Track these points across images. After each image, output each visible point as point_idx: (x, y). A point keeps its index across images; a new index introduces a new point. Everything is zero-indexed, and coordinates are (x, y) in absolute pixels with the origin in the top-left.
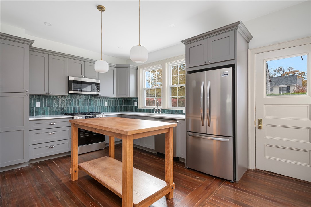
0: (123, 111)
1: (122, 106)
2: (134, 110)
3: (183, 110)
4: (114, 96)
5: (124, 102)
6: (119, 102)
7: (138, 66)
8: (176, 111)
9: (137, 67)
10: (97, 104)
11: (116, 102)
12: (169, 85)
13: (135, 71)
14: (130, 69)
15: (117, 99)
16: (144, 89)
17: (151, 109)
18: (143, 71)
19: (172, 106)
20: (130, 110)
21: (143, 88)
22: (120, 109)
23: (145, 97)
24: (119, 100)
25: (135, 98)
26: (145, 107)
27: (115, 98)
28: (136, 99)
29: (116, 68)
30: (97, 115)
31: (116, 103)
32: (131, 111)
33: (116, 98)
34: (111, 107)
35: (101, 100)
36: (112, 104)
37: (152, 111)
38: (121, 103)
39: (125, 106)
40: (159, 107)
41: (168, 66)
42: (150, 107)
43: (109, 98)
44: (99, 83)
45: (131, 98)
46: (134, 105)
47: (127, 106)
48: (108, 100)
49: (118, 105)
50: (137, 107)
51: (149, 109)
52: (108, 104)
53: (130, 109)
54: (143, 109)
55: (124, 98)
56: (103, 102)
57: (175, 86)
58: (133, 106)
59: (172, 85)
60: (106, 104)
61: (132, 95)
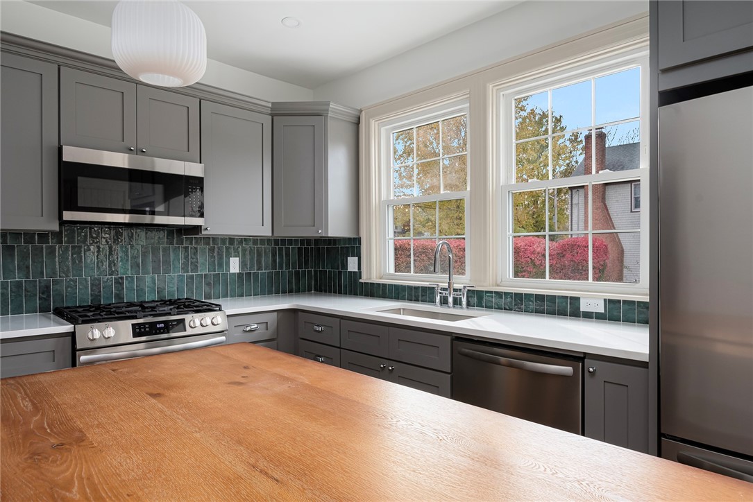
0: (304, 291)
1: (297, 273)
2: (345, 287)
3: (578, 299)
4: (266, 231)
5: (307, 255)
6: (287, 255)
7: (361, 111)
8: (540, 298)
9: (357, 113)
10: (197, 266)
11: (274, 255)
12: (502, 181)
13: (348, 131)
14: (330, 123)
15: (278, 245)
16: (389, 203)
17: (416, 288)
18: (383, 130)
19: (516, 274)
20: (330, 287)
21: (383, 198)
22: (290, 283)
23: (391, 235)
24: (287, 249)
25: (349, 239)
26: (390, 277)
27: (269, 240)
28: (352, 246)
29: (273, 116)
30: (188, 318)
31: (274, 261)
32: (335, 292)
33: (276, 241)
34: (256, 275)
35: (212, 250)
36: (259, 262)
37: (422, 294)
38: (294, 257)
39: (310, 272)
40: (456, 278)
41: (498, 98)
42: (412, 279)
43: (245, 240)
44: (203, 178)
45: (334, 241)
46: (345, 265)
47: (316, 271)
48: (244, 250)
49: (281, 267)
50: (358, 274)
51: (410, 288)
52: (243, 265)
53: (330, 283)
54: (384, 285)
55: (305, 241)
56: (221, 258)
57: (534, 185)
58: (340, 273)
59: (514, 181)
60: (234, 266)
61: (336, 227)
